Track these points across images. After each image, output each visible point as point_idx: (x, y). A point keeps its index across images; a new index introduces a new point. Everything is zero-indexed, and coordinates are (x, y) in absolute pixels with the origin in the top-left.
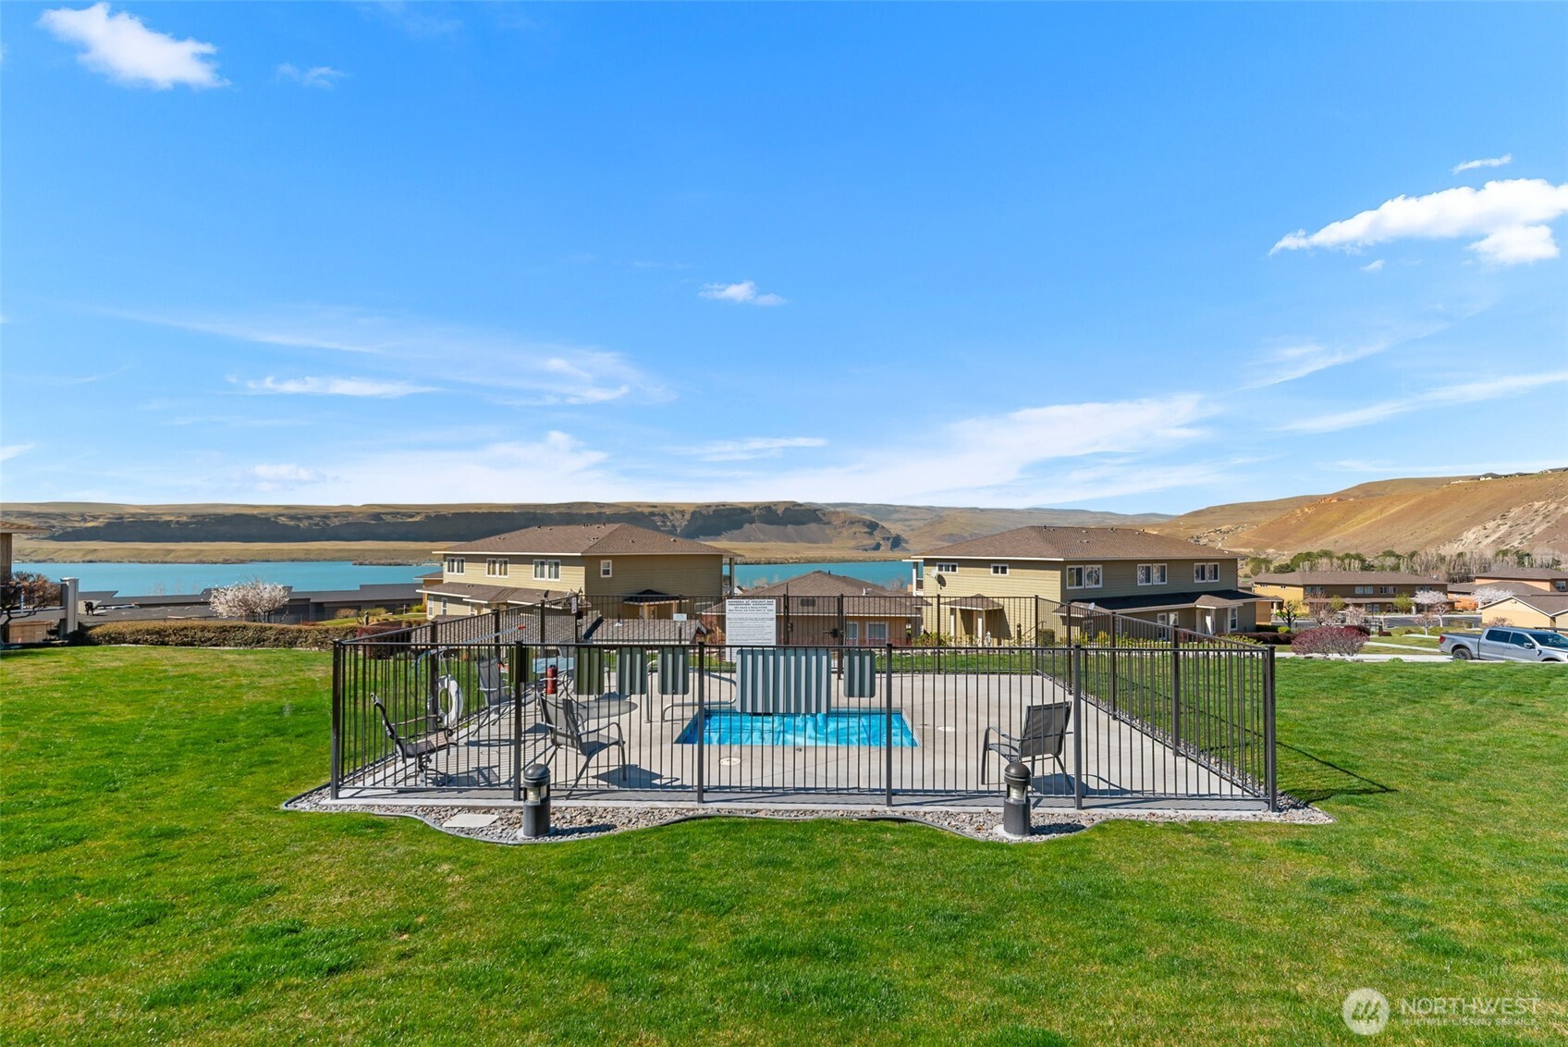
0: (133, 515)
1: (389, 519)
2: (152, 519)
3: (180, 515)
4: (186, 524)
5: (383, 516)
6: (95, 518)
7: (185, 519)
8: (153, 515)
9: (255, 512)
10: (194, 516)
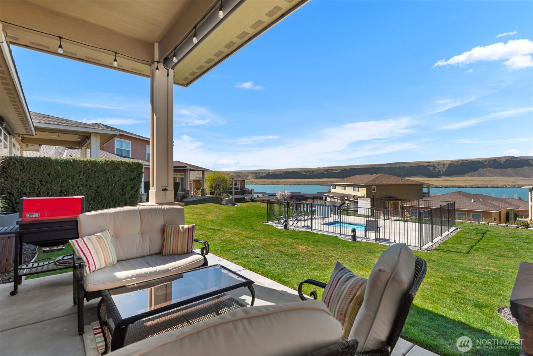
0: (272, 172)
1: (330, 171)
2: (275, 173)
3: (280, 172)
4: (282, 174)
5: (329, 171)
6: (265, 173)
7: (281, 173)
8: (275, 172)
9: (296, 170)
10: (283, 172)
